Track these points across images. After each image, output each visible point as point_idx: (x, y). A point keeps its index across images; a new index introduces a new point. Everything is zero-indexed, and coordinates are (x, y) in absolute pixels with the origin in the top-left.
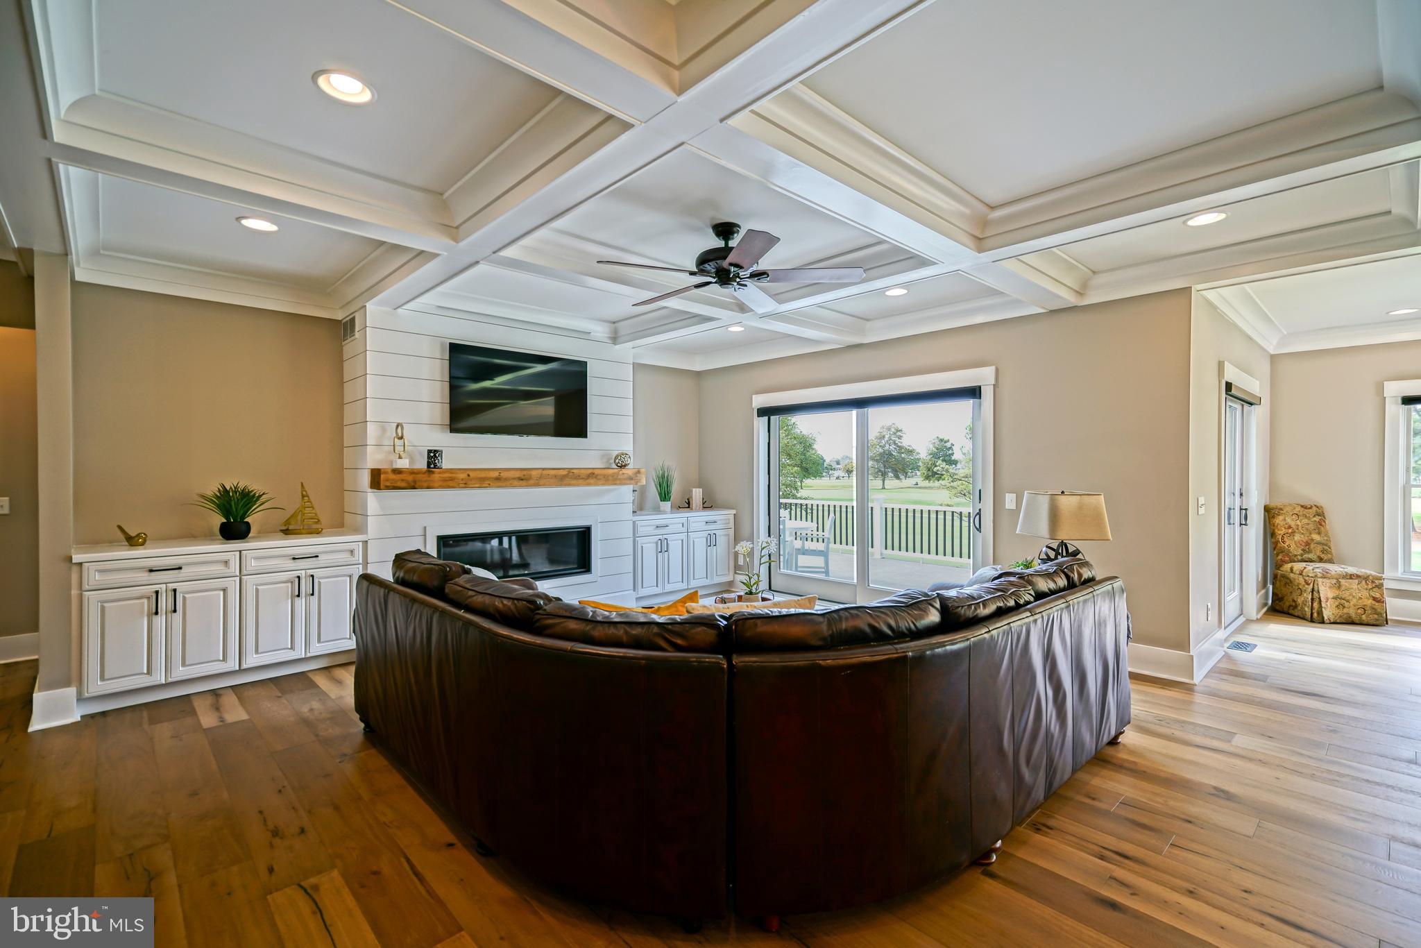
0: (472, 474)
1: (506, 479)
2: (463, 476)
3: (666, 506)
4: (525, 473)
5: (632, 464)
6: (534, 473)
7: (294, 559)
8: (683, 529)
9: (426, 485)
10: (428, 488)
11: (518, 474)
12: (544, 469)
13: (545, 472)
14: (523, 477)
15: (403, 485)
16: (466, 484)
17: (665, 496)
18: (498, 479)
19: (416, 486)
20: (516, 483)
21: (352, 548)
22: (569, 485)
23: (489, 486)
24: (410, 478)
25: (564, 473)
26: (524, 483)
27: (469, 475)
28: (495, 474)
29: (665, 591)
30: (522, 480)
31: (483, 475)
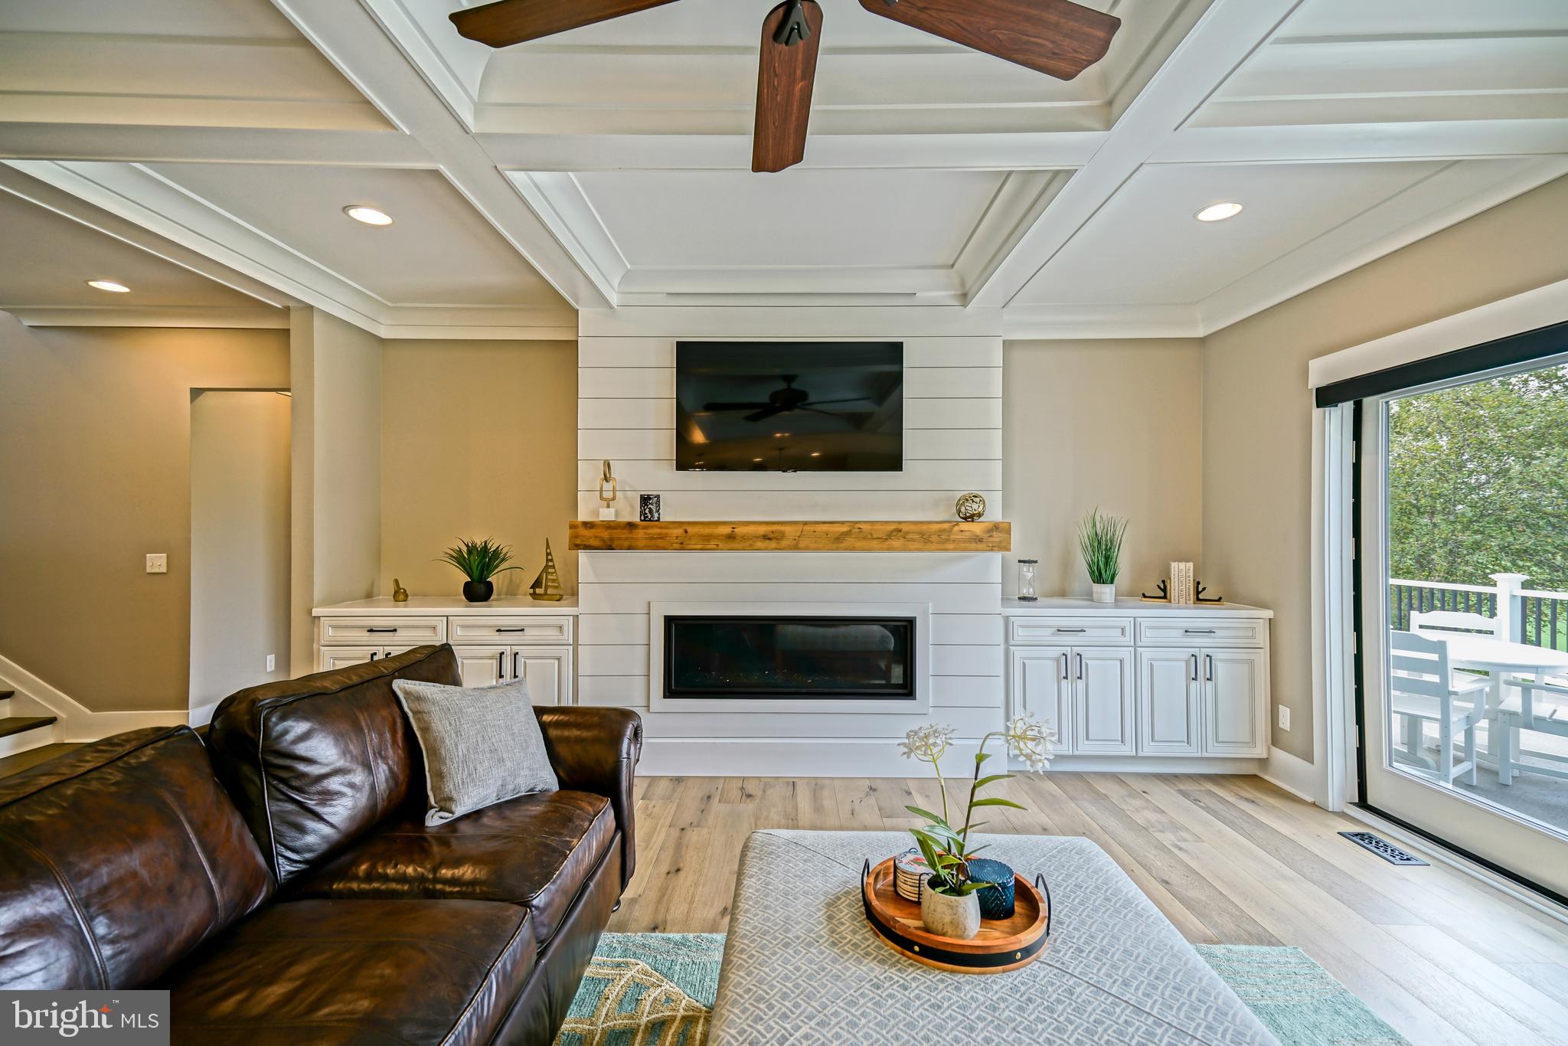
0: (690, 530)
1: (744, 538)
2: (678, 532)
3: (1107, 592)
4: (775, 528)
5: (994, 514)
6: (787, 529)
7: (499, 631)
8: (1123, 639)
9: (626, 544)
10: (630, 548)
11: (762, 530)
12: (805, 523)
13: (806, 528)
14: (771, 536)
15: (596, 543)
16: (682, 543)
17: (1102, 573)
18: (731, 537)
19: (614, 546)
20: (759, 544)
21: (559, 623)
22: (853, 549)
23: (717, 548)
24: (606, 534)
25: (845, 529)
26: (773, 544)
27: (686, 532)
28: (727, 530)
29: (1076, 753)
30: (770, 539)
31: (707, 531)
